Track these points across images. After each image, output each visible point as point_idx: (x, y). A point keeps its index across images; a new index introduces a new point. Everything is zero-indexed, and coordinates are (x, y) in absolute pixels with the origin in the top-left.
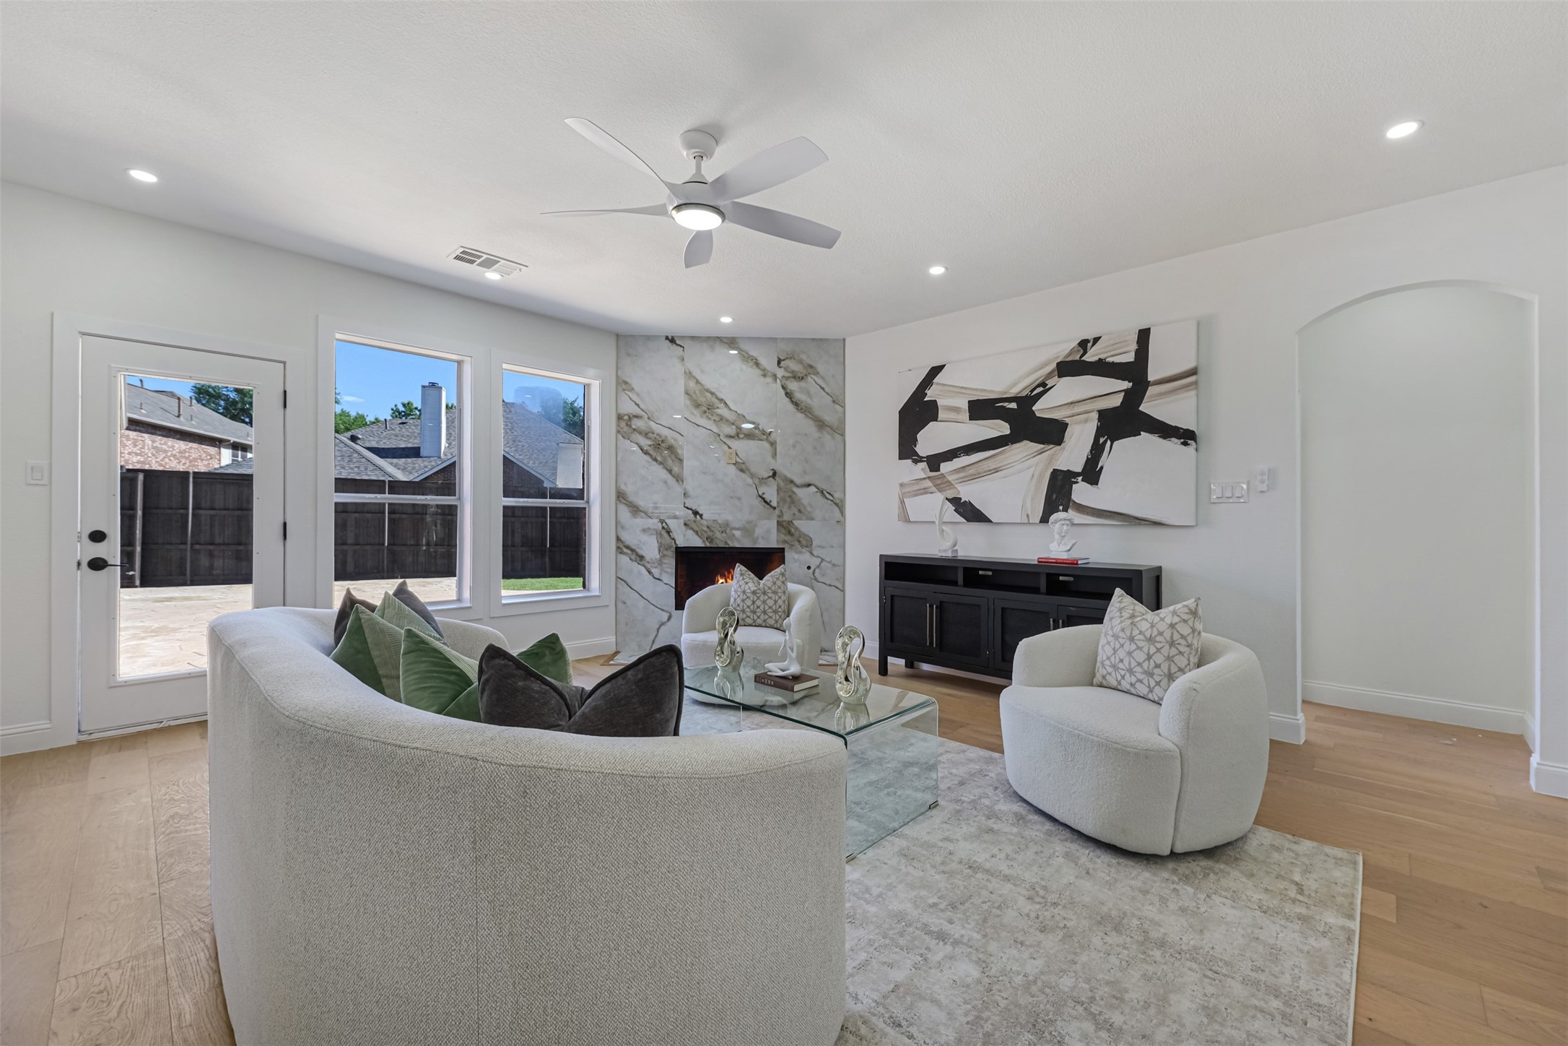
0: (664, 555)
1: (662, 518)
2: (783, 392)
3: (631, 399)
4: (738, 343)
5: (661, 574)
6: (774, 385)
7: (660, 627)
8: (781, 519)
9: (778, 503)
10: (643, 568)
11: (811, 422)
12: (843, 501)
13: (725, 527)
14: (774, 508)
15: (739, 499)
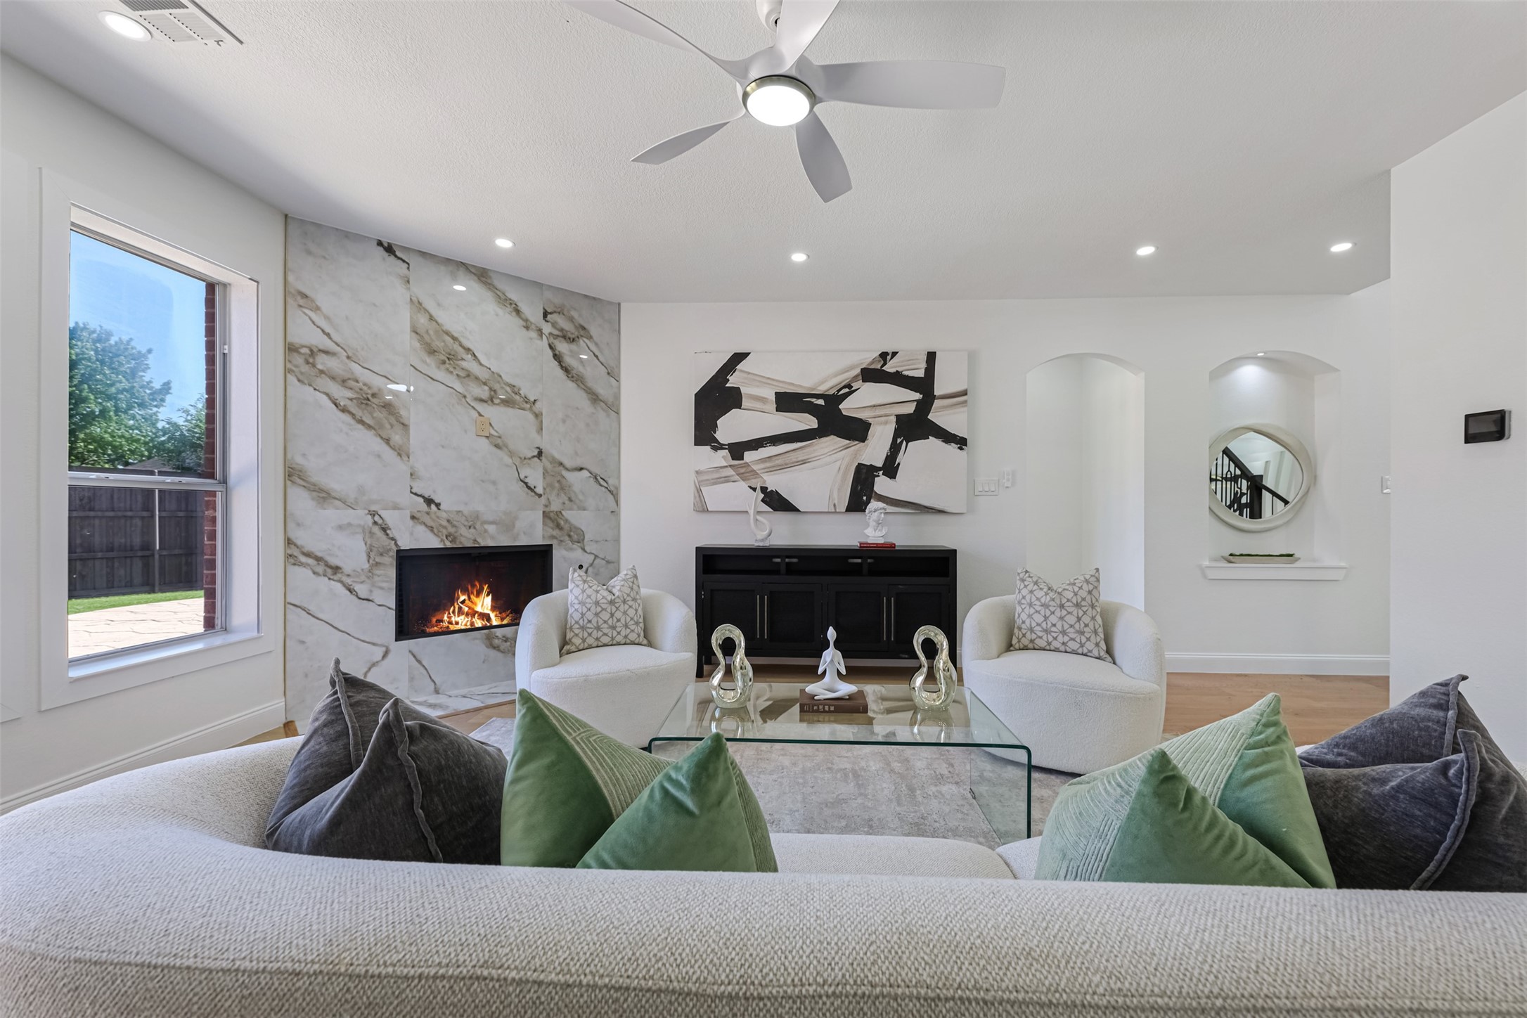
0: (377, 564)
1: (373, 508)
2: (550, 353)
3: (313, 322)
4: (490, 277)
5: (371, 591)
6: (539, 342)
7: (370, 669)
8: (547, 510)
9: (544, 489)
10: (339, 585)
11: (584, 395)
12: (617, 488)
13: (474, 521)
14: (540, 496)
15: (494, 483)
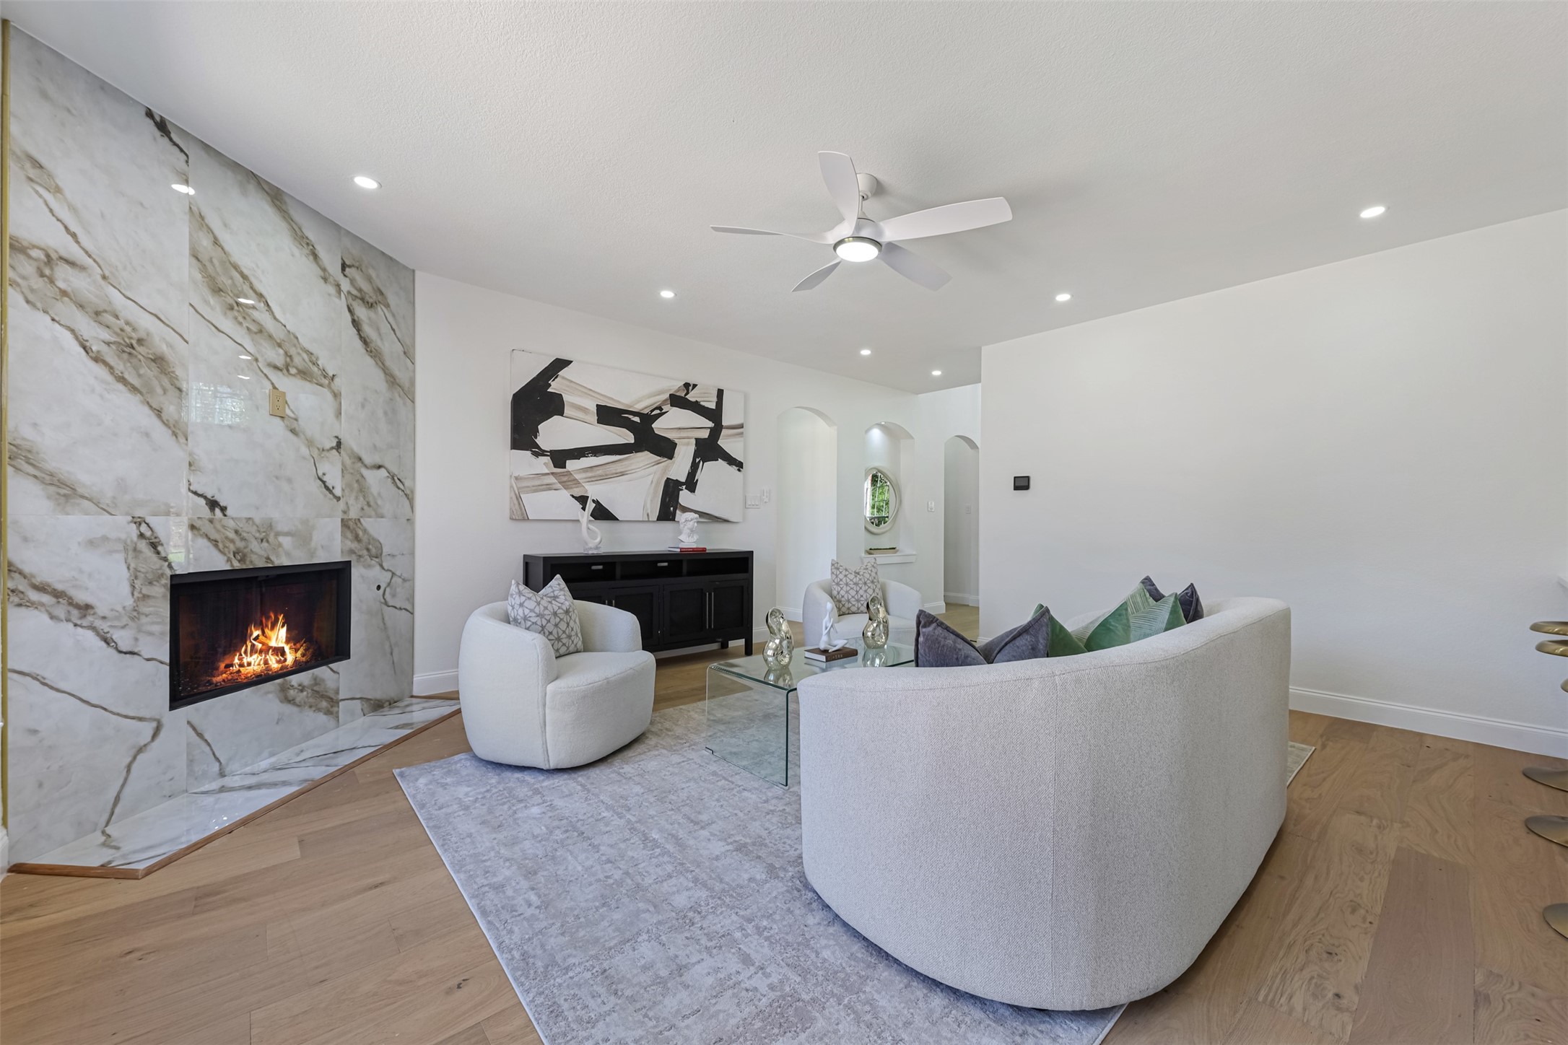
0: (144, 599)
1: (139, 513)
2: (349, 317)
4: (285, 203)
5: (136, 639)
6: (337, 300)
7: (135, 758)
8: (345, 517)
9: (343, 490)
10: (90, 634)
12: (413, 492)
13: (267, 532)
14: (338, 499)
15: (289, 480)
